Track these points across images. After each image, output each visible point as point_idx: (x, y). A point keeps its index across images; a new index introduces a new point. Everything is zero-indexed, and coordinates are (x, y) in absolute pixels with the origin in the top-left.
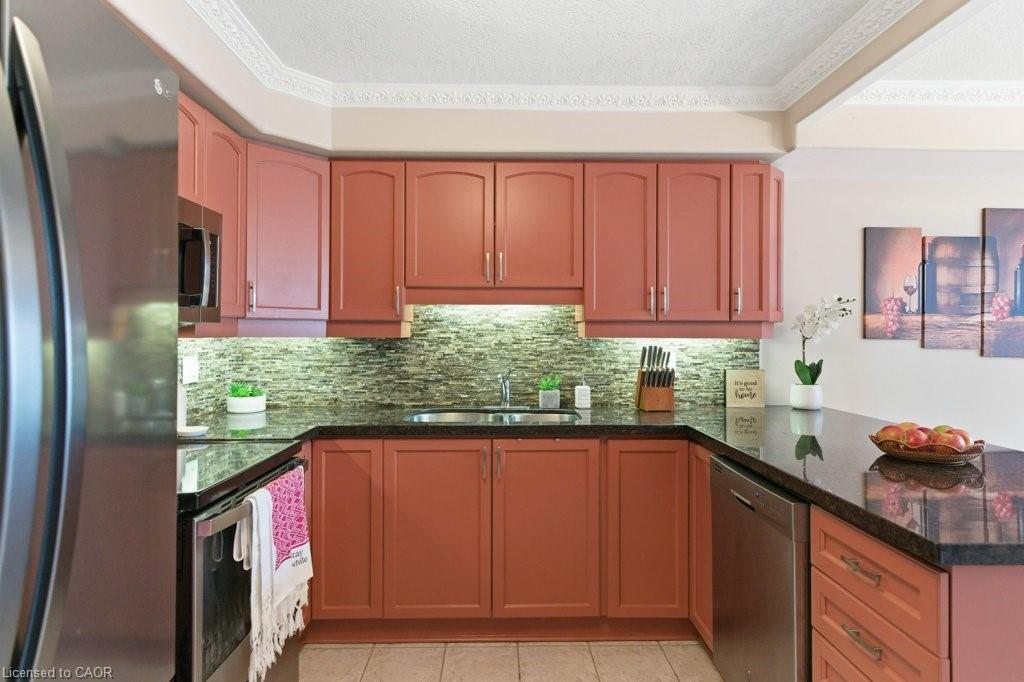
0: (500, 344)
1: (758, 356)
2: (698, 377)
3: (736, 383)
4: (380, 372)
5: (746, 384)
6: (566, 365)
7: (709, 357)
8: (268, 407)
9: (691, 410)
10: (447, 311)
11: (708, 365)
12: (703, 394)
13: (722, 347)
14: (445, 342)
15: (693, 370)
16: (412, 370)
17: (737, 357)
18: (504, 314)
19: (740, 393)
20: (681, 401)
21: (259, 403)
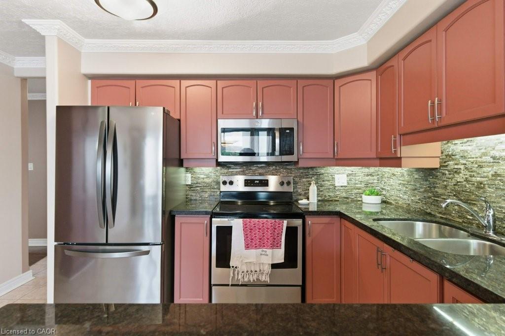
0: (496, 175)
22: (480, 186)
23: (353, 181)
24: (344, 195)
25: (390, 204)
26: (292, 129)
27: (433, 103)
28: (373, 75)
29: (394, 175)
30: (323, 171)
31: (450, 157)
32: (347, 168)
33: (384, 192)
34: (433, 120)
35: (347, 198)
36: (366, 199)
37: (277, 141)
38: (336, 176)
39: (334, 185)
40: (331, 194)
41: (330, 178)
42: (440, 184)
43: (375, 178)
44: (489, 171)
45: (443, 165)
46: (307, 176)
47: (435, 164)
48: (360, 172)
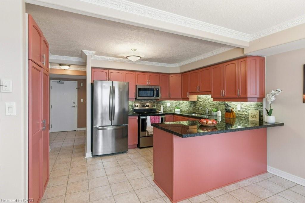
0: (208, 102)
1: (262, 107)
2: (246, 111)
3: (252, 114)
4: (193, 107)
5: (254, 114)
6: (219, 107)
7: (249, 107)
8: (181, 111)
9: (244, 120)
10: (201, 96)
11: (248, 109)
12: (247, 116)
13: (252, 104)
14: (201, 102)
15: (245, 110)
16: (197, 106)
17: (256, 107)
18: (209, 96)
19: (253, 116)
20: (242, 117)
21: (179, 110)
22: (206, 105)
23: (172, 105)
24: (169, 109)
25: (183, 111)
26: (158, 89)
27: (198, 87)
28: (181, 75)
29: (184, 103)
30: (164, 102)
31: (199, 98)
32: (170, 101)
33: (180, 108)
34: (198, 90)
35: (170, 110)
36: (176, 110)
37: (155, 92)
38: (167, 104)
39: (167, 106)
40: (166, 109)
41: (166, 104)
42: (197, 104)
43: (178, 104)
44: (207, 101)
45: (198, 100)
46: (159, 104)
47: (196, 100)
48: (174, 102)
